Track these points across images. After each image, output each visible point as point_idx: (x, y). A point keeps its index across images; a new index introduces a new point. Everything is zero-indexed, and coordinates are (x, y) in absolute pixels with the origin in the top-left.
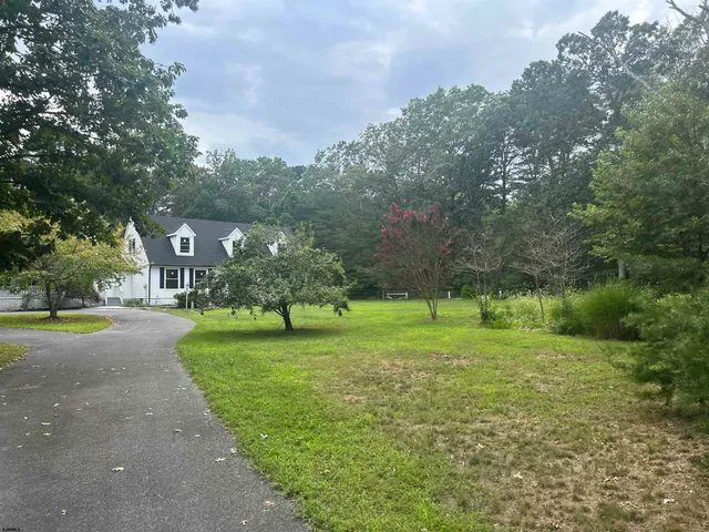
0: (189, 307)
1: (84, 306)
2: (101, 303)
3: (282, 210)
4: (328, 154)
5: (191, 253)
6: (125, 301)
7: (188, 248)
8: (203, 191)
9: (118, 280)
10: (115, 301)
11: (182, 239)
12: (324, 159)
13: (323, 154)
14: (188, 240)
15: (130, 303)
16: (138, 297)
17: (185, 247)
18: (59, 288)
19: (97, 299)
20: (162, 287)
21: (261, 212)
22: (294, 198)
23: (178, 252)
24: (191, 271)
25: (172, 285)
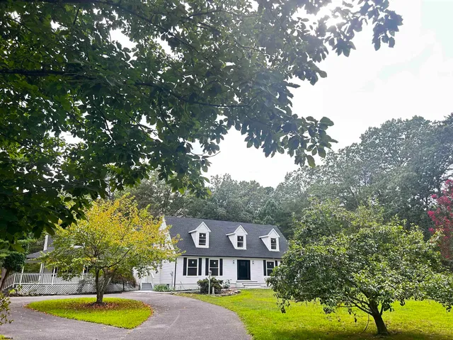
0: (211, 293)
1: (124, 291)
2: (137, 288)
3: (264, 214)
4: (294, 175)
5: (207, 246)
6: (155, 285)
7: (205, 241)
8: (209, 203)
9: (155, 267)
10: (148, 285)
11: (201, 234)
12: (291, 178)
13: (290, 175)
14: (205, 235)
15: (160, 289)
16: (165, 282)
17: (202, 241)
18: (107, 275)
19: (134, 284)
20: (185, 274)
21: (248, 216)
22: (273, 205)
23: (197, 245)
24: (207, 260)
25: (192, 272)
